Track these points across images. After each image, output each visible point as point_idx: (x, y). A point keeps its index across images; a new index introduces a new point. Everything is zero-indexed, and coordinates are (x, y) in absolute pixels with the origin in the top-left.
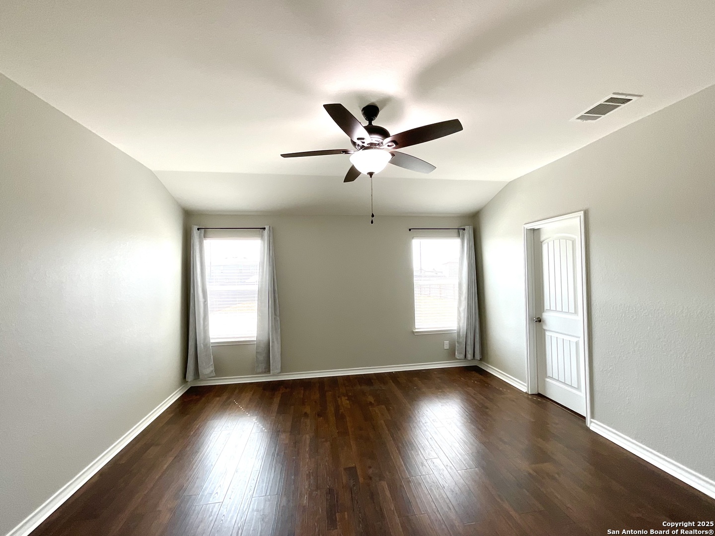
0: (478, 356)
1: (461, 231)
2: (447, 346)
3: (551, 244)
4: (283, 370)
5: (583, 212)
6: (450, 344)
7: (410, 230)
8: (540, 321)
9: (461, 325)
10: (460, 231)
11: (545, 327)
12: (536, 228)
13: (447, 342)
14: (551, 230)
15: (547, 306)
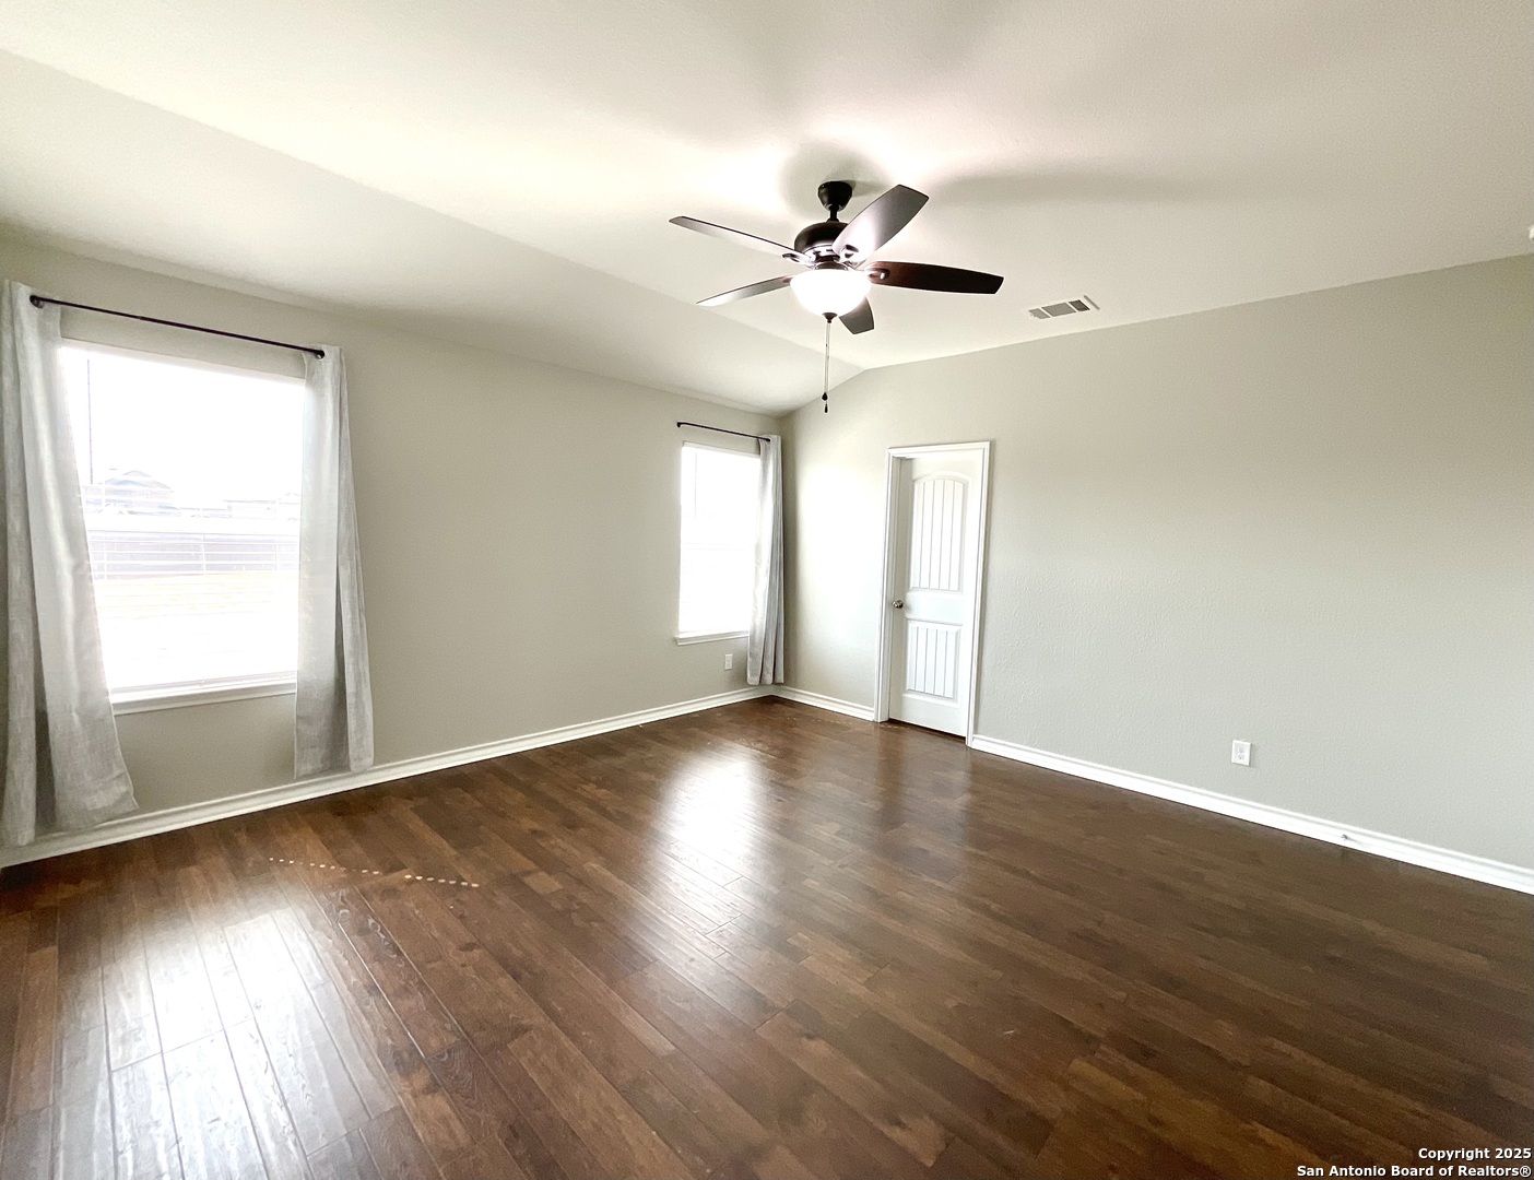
0: (781, 679)
1: (762, 443)
2: (729, 665)
3: (929, 486)
4: (382, 756)
5: (988, 443)
6: (734, 658)
7: (679, 424)
8: (901, 606)
9: (758, 624)
10: (759, 443)
11: (908, 616)
12: (909, 457)
13: (729, 656)
14: (929, 463)
15: (914, 581)
